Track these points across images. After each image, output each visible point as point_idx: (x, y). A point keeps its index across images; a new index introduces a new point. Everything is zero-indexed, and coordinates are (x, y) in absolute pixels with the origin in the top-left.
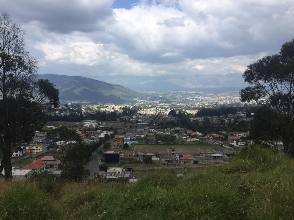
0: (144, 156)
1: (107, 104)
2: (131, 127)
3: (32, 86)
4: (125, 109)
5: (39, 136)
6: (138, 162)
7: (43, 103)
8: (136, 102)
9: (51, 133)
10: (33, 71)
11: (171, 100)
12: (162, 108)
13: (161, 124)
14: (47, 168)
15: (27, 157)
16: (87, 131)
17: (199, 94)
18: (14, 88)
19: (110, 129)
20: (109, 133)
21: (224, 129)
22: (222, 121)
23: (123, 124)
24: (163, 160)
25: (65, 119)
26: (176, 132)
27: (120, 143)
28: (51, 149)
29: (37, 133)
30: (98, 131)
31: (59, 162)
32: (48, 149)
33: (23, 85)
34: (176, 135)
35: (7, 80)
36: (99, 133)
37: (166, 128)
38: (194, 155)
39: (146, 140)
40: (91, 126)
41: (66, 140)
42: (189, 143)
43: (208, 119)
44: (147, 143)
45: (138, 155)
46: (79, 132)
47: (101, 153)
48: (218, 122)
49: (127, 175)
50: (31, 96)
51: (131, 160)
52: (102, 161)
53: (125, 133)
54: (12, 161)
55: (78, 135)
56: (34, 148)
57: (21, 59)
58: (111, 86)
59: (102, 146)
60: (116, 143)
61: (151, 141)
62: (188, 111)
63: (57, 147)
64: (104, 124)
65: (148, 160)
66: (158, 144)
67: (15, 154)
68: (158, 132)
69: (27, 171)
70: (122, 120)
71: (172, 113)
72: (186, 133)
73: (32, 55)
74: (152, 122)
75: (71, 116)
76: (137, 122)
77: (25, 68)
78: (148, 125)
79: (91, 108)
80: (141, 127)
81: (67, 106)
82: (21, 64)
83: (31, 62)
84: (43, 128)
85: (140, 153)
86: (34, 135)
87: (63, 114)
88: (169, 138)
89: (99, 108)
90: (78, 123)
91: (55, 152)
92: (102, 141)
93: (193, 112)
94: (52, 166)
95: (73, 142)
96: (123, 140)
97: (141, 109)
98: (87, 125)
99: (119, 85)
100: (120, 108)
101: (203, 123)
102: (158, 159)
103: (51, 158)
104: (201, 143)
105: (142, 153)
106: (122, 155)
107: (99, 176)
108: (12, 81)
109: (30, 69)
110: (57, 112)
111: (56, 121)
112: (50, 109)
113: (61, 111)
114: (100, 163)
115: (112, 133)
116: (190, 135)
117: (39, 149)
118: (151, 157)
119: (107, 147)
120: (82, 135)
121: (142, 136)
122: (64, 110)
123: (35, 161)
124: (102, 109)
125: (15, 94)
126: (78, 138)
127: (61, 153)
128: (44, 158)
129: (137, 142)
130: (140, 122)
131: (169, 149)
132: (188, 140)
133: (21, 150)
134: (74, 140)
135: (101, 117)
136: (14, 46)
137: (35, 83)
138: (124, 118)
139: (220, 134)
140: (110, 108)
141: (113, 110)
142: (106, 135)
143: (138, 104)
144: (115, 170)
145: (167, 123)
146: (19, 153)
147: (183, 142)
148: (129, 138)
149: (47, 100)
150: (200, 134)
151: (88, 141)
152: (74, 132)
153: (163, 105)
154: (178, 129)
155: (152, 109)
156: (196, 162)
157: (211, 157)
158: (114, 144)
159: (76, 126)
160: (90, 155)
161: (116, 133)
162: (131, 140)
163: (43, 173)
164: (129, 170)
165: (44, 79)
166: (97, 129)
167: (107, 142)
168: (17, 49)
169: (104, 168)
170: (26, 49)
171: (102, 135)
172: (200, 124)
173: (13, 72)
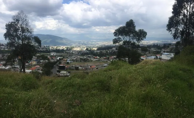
0: (75, 67)
1: (60, 46)
2: (70, 55)
3: (32, 39)
4: (67, 48)
5: (34, 58)
6: (73, 69)
7: (35, 45)
8: (72, 45)
9: (38, 57)
10: (32, 33)
11: (86, 44)
12: (83, 47)
13: (83, 54)
14: (37, 70)
15: (31, 65)
16: (52, 57)
17: (98, 41)
18: (25, 40)
19: (61, 56)
20: (61, 58)
21: (108, 55)
22: (107, 52)
23: (66, 54)
24: (83, 68)
25: (44, 52)
26: (89, 57)
27: (66, 62)
28: (39, 63)
29: (34, 57)
30: (57, 57)
31: (41, 68)
32: (38, 63)
33: (29, 38)
34: (89, 58)
35: (23, 36)
36: (57, 58)
37: (85, 55)
38: (96, 66)
39: (76, 61)
40: (54, 55)
41: (44, 60)
42: (94, 61)
43: (101, 51)
44: (77, 61)
45: (73, 67)
46: (48, 57)
47: (58, 65)
48: (105, 52)
49: (68, 74)
50: (31, 43)
51: (70, 69)
52: (58, 69)
53: (67, 58)
54: (25, 67)
55: (48, 58)
56: (33, 62)
57: (28, 28)
58: (61, 39)
59: (58, 63)
60: (64, 62)
61: (78, 61)
62: (93, 48)
63: (41, 62)
64: (59, 54)
65: (77, 69)
66: (81, 62)
67: (26, 64)
68: (81, 57)
69: (30, 71)
70: (66, 52)
71: (87, 49)
72: (93, 57)
73: (32, 27)
74: (79, 53)
75: (46, 50)
76: (73, 53)
77: (29, 32)
78: (77, 54)
79: (54, 47)
80: (74, 55)
81: (44, 47)
82: (28, 30)
83: (31, 30)
84: (36, 55)
85: (73, 66)
86: (32, 57)
87: (43, 50)
88: (86, 59)
89: (57, 47)
90: (48, 54)
91: (40, 64)
92: (58, 61)
93: (96, 49)
94: (39, 69)
95: (46, 61)
96: (67, 61)
97: (74, 48)
98: (52, 54)
99: (65, 38)
100: (66, 48)
101: (100, 53)
102: (81, 68)
103: (39, 66)
104: (99, 61)
105: (74, 66)
106: (66, 67)
107: (57, 74)
108: (25, 37)
109: (31, 32)
110: (41, 49)
111: (41, 52)
112: (38, 48)
113: (42, 49)
114: (57, 69)
115: (62, 57)
116: (94, 58)
117: (34, 63)
118: (78, 67)
119: (60, 63)
120: (50, 58)
121: (75, 59)
122: (43, 48)
123: (33, 67)
124: (58, 48)
125: (26, 42)
126: (48, 59)
127: (42, 65)
128: (36, 66)
129: (72, 61)
130: (74, 53)
131: (86, 64)
132: (94, 60)
133: (28, 63)
134: (47, 60)
135: (57, 51)
136: (25, 23)
137: (33, 38)
138: (67, 51)
139: (106, 57)
140: (61, 48)
141: (62, 48)
142: (60, 59)
143: (72, 46)
144: (63, 72)
145: (85, 53)
146: (27, 64)
147: (92, 61)
148: (69, 60)
149: (37, 44)
150: (99, 57)
151: (52, 61)
152: (47, 57)
153: (83, 46)
154: (90, 56)
155: (79, 48)
156: (97, 69)
157: (103, 66)
158: (63, 62)
159: (48, 55)
160: (53, 66)
161: (64, 58)
162: (70, 60)
163: (36, 72)
164: (69, 72)
165: (36, 36)
166: (56, 56)
167: (60, 61)
168: (27, 25)
169: (59, 72)
170: (30, 24)
171: (58, 59)
172: (98, 53)
173: (25, 34)
